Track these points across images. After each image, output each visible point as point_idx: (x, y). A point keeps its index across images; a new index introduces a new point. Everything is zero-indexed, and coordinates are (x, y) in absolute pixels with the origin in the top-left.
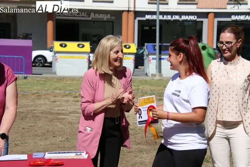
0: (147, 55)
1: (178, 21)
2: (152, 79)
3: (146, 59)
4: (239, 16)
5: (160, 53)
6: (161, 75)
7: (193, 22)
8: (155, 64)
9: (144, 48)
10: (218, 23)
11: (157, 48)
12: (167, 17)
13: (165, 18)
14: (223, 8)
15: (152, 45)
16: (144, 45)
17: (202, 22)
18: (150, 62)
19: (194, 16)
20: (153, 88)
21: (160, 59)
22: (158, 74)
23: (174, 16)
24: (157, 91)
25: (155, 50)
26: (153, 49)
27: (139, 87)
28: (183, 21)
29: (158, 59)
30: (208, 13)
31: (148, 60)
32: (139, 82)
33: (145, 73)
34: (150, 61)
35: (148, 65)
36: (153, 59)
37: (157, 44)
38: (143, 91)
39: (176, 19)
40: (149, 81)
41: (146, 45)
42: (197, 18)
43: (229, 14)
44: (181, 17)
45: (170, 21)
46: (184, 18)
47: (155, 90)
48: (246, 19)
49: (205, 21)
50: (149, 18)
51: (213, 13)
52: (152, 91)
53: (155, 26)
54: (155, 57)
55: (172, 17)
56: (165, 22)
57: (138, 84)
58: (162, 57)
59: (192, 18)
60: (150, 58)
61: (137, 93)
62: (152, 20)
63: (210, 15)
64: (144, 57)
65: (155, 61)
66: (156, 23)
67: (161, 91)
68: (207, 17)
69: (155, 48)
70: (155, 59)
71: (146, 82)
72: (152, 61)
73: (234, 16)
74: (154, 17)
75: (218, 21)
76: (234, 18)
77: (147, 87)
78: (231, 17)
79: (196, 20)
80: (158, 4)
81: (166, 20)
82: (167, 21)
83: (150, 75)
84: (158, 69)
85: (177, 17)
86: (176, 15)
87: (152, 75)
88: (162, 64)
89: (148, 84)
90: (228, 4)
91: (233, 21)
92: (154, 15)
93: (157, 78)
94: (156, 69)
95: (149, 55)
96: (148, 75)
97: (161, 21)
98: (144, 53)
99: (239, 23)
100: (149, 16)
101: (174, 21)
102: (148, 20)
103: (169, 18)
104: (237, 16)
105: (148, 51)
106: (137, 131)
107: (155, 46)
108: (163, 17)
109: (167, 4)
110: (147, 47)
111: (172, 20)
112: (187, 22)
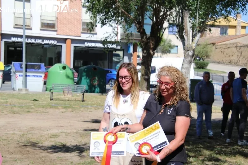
0: (14, 72)
1: (41, 44)
2: (19, 94)
3: (13, 75)
4: (91, 43)
5: (26, 71)
6: (27, 90)
7: (53, 46)
8: (22, 80)
9: (11, 66)
10: (74, 48)
11: (24, 66)
12: (31, 40)
13: (29, 41)
14: (78, 35)
15: (19, 64)
16: (11, 63)
17: (61, 46)
18: (17, 79)
19: (54, 41)
20: (21, 101)
21: (26, 76)
22: (24, 89)
23: (37, 40)
24: (25, 104)
25: (21, 68)
26: (20, 67)
27: (7, 101)
28: (45, 44)
29: (24, 76)
30: (66, 39)
31: (15, 77)
32: (7, 96)
33: (12, 88)
34: (16, 77)
35: (15, 81)
36: (20, 75)
37: (24, 63)
38: (12, 104)
39: (39, 43)
40: (16, 95)
41: (14, 64)
42: (57, 42)
43: (83, 41)
44: (43, 41)
45: (33, 43)
46: (46, 42)
47: (22, 103)
48: (96, 46)
49: (64, 45)
50: (15, 40)
51: (70, 39)
52: (19, 104)
53: (22, 47)
54: (21, 74)
55: (35, 41)
56: (29, 44)
57: (6, 97)
58: (28, 74)
59: (53, 42)
60: (17, 75)
61: (6, 106)
62: (17, 42)
63: (67, 41)
64: (11, 74)
65: (22, 78)
66: (22, 44)
67: (28, 104)
68: (65, 43)
69: (22, 66)
70: (22, 76)
71: (13, 96)
72: (19, 78)
73: (87, 43)
74: (19, 40)
75: (74, 46)
76: (87, 44)
77: (15, 101)
78: (84, 44)
79: (56, 44)
80: (24, 28)
81: (30, 43)
82: (32, 44)
83: (17, 90)
84: (24, 85)
85: (40, 41)
86: (39, 39)
87: (19, 89)
88: (28, 80)
89: (15, 98)
90: (82, 33)
91: (86, 47)
92: (19, 37)
93: (24, 92)
94: (23, 84)
95: (16, 72)
96: (15, 89)
97: (27, 43)
98: (11, 70)
99: (91, 48)
100: (15, 38)
101: (37, 44)
102: (14, 42)
103: (33, 41)
104: (89, 43)
105: (15, 68)
106: (9, 141)
107: (21, 65)
108: (28, 40)
109: (31, 29)
110: (14, 65)
111: (35, 43)
112: (49, 46)
